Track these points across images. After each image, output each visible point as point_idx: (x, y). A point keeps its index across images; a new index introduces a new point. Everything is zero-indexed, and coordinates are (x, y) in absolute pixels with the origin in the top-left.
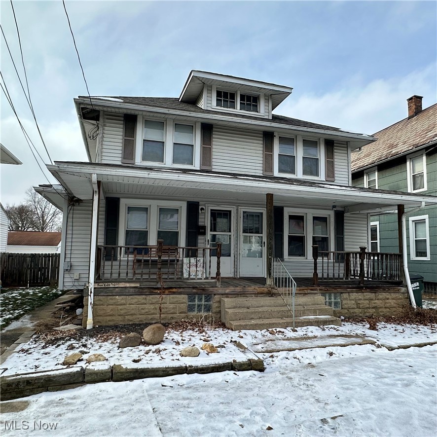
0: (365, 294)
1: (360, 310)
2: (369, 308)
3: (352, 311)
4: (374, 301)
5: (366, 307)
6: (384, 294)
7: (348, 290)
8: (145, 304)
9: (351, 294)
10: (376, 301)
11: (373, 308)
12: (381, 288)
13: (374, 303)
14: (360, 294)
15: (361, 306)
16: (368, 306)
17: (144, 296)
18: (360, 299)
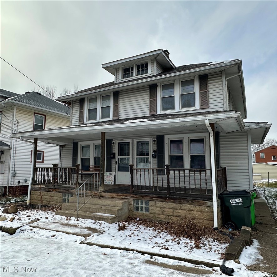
0: (169, 203)
1: (165, 217)
2: (173, 216)
3: (157, 216)
4: (178, 211)
5: (169, 214)
6: (188, 205)
7: (154, 199)
8: (47, 196)
9: (157, 202)
10: (180, 211)
11: (177, 216)
12: (185, 200)
13: (178, 213)
14: (165, 203)
15: (165, 213)
16: (172, 214)
17: (46, 192)
18: (165, 208)
